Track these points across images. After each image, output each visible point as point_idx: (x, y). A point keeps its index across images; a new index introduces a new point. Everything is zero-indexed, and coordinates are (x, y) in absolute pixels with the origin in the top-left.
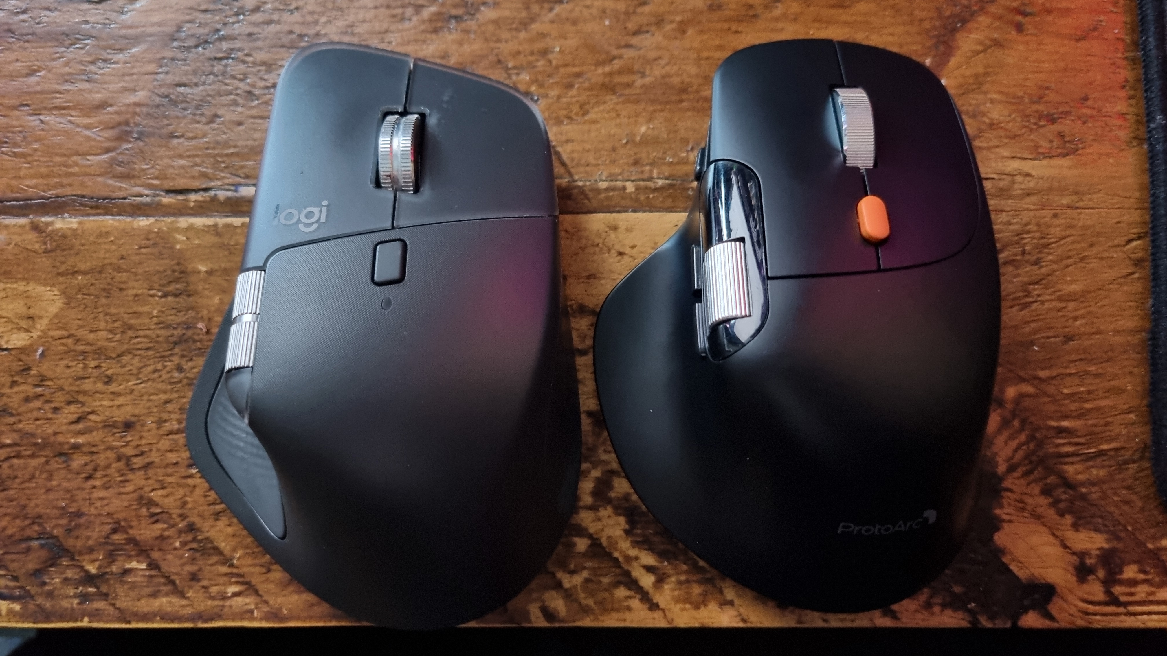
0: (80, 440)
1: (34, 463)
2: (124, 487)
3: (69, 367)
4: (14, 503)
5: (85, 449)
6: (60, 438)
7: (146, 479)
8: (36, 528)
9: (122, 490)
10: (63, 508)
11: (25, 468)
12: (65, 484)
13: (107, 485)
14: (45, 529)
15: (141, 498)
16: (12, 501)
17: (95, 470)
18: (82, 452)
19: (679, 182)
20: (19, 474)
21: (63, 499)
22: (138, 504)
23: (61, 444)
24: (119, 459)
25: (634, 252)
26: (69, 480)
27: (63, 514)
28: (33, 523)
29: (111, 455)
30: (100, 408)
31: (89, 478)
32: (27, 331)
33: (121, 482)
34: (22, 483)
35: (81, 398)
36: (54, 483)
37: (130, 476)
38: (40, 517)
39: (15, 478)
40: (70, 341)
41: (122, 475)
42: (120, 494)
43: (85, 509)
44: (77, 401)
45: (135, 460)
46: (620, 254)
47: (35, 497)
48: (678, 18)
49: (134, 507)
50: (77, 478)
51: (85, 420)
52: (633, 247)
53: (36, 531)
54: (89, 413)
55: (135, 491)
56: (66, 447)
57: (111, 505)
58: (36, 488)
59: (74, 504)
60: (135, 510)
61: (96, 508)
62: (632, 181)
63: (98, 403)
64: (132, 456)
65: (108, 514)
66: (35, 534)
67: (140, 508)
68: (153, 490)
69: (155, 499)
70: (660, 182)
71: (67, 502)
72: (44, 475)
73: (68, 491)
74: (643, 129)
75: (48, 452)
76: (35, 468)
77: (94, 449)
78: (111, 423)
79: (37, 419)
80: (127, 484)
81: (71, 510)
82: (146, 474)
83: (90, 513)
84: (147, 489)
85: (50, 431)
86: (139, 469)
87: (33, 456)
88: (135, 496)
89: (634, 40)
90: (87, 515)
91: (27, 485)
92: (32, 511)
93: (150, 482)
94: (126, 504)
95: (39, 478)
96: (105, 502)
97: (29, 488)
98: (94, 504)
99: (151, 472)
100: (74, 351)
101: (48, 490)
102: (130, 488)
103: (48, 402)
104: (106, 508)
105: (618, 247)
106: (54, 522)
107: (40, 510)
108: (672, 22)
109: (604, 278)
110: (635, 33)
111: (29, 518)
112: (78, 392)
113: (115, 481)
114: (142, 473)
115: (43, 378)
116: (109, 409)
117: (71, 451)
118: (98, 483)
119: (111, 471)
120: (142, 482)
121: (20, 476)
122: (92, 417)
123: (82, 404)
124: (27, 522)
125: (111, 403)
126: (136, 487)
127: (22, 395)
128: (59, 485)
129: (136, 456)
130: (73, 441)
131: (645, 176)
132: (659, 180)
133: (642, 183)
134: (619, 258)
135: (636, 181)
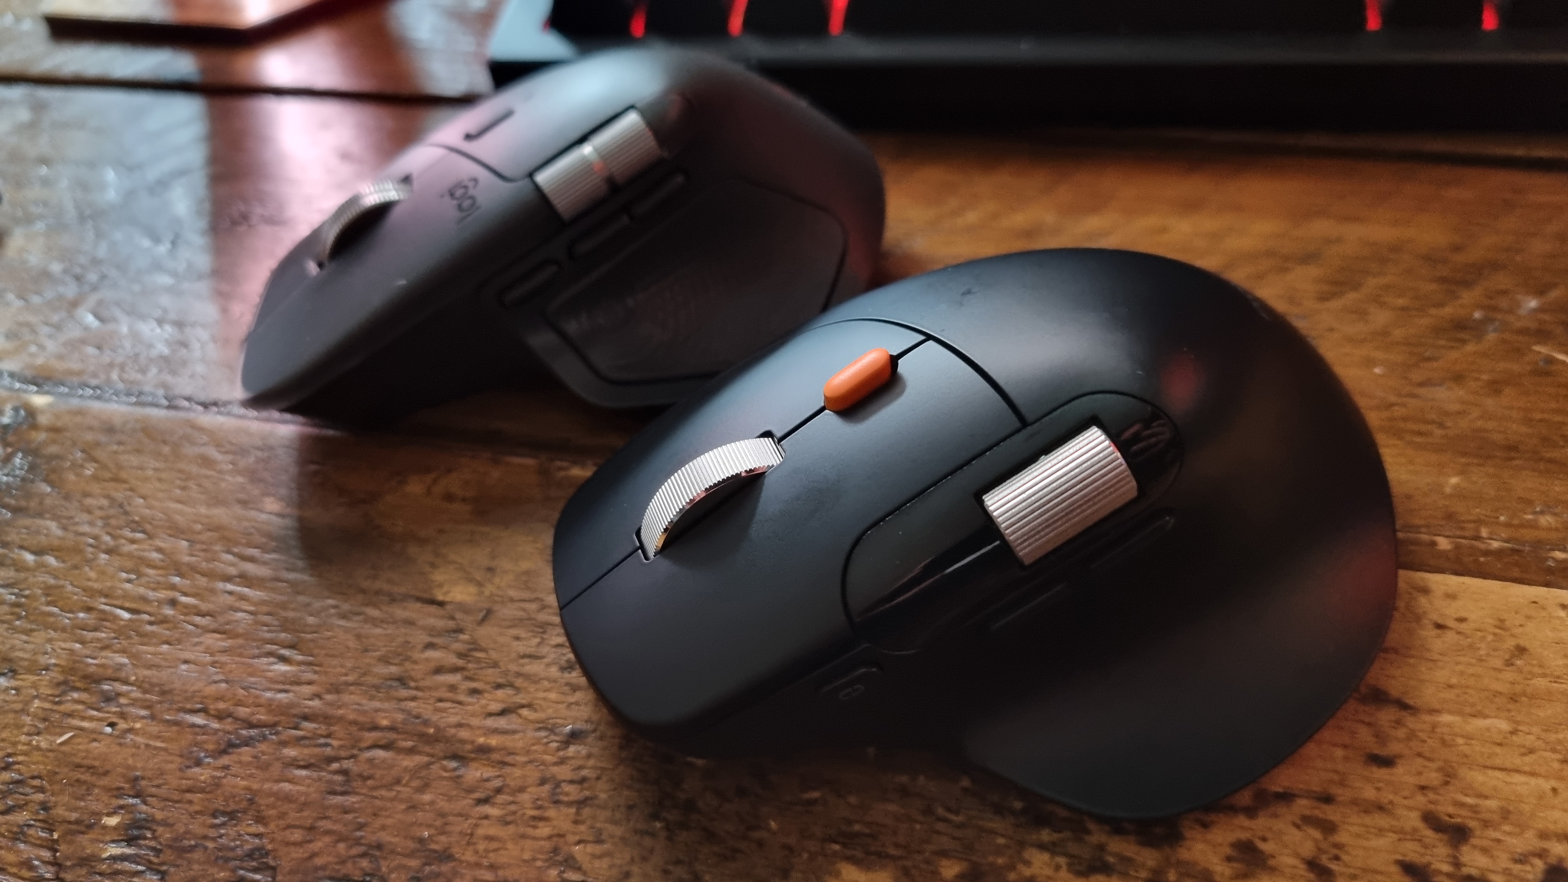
0: (493, 741)
1: (409, 762)
2: (535, 827)
3: (517, 638)
4: (350, 817)
5: (496, 756)
6: (464, 734)
7: (576, 822)
8: (365, 863)
9: (530, 831)
10: (421, 841)
11: (391, 767)
12: (442, 804)
13: (509, 818)
14: (379, 869)
15: (556, 850)
16: (346, 812)
17: (499, 791)
18: (488, 759)
19: (1527, 548)
20: (378, 773)
21: (429, 826)
22: (546, 860)
23: (463, 742)
24: (543, 782)
25: (1463, 627)
26: (450, 799)
27: (418, 850)
28: (364, 855)
29: (533, 774)
30: (542, 703)
31: (485, 801)
32: (479, 584)
33: (534, 818)
34: (375, 788)
35: (519, 682)
36: (427, 797)
37: (551, 813)
38: (379, 847)
39: (369, 778)
40: (533, 606)
41: (539, 808)
42: (523, 836)
43: (456, 851)
44: (511, 685)
45: (567, 788)
46: (1439, 626)
47: (384, 813)
48: (1485, 377)
49: (539, 864)
50: (464, 798)
51: (514, 715)
52: (1461, 620)
53: (362, 869)
54: (523, 706)
55: (550, 837)
56: (469, 747)
57: (502, 852)
58: (392, 800)
59: (443, 838)
60: (539, 868)
61: (476, 852)
62: (1448, 537)
63: (541, 695)
64: (564, 781)
65: (492, 867)
66: (357, 872)
67: (548, 867)
68: (579, 842)
69: (578, 857)
70: (1495, 545)
71: (433, 831)
72: (415, 783)
73: (442, 815)
74: (1454, 480)
75: (439, 749)
76: (406, 769)
77: (509, 759)
78: (550, 726)
79: (441, 700)
80: (541, 824)
81: (433, 846)
82: (578, 813)
83: (463, 858)
84: (572, 838)
85: (454, 720)
86: (569, 804)
87: (411, 751)
88: (547, 845)
89: (1422, 391)
90: (456, 860)
91: (383, 792)
92: (368, 836)
93: (582, 828)
94: (527, 856)
95: (405, 785)
96: (495, 845)
97: (382, 798)
98: (475, 844)
99: (586, 811)
100: (534, 619)
101: (413, 807)
102: (544, 830)
103: (468, 678)
104: (491, 855)
105: (1435, 617)
106: (399, 860)
107: (385, 837)
108: (1477, 379)
109: (1414, 657)
110: (1421, 384)
111: (361, 845)
112: (519, 675)
113: (524, 814)
114: (573, 810)
115: (475, 646)
116: (555, 705)
117: (473, 755)
118: (494, 811)
119: (525, 797)
120: (565, 825)
121: (377, 776)
122: (525, 712)
123: (518, 690)
124: (355, 851)
125: (560, 698)
126: (556, 832)
127: (433, 665)
128: (432, 803)
129: (572, 782)
130: (481, 740)
131: (1467, 533)
132: (1492, 542)
133: (1463, 541)
134: (1439, 632)
135: (1453, 538)
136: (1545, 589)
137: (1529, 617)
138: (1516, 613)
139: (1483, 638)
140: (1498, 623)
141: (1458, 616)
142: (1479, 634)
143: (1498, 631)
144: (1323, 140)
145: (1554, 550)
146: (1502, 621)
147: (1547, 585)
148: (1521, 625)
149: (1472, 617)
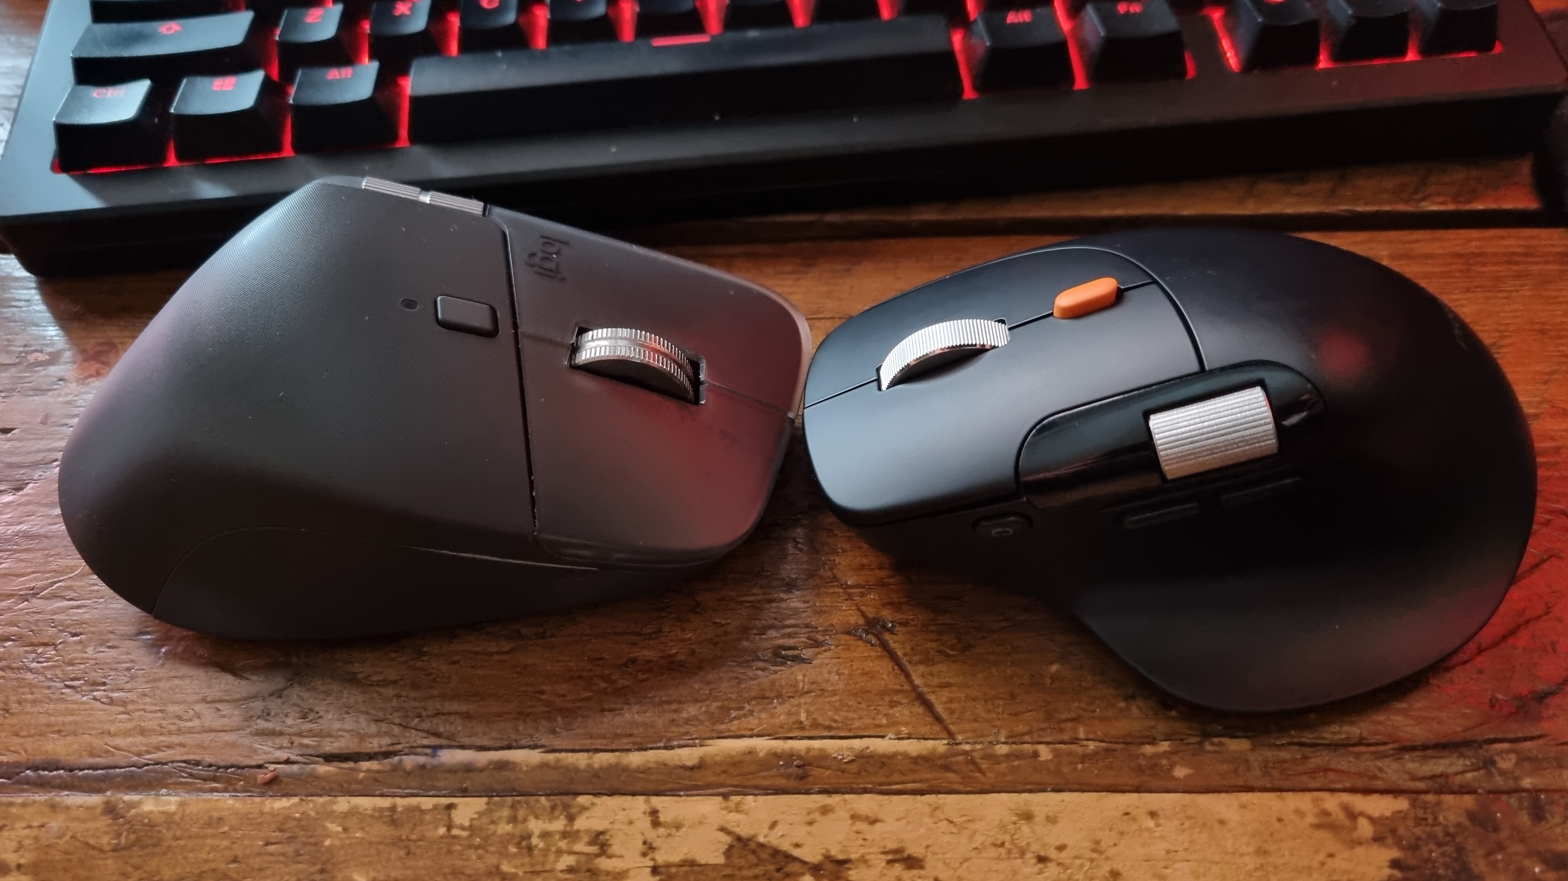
25: (1064, 856)
46: (1041, 859)
52: (1061, 848)
62: (1047, 743)
70: (1092, 746)
105: (1035, 848)
131: (1065, 737)
132: (1090, 743)
133: (1062, 746)
134: (1040, 866)
135: (1054, 744)
136: (1135, 795)
137: (1122, 834)
138: (1111, 830)
139: (1082, 866)
140: (1094, 846)
141: (1057, 844)
142: (1078, 862)
143: (1094, 855)
144: (929, 215)
145: (1143, 744)
146: (1097, 842)
147: (1138, 790)
148: (1115, 845)
149: (1070, 843)
